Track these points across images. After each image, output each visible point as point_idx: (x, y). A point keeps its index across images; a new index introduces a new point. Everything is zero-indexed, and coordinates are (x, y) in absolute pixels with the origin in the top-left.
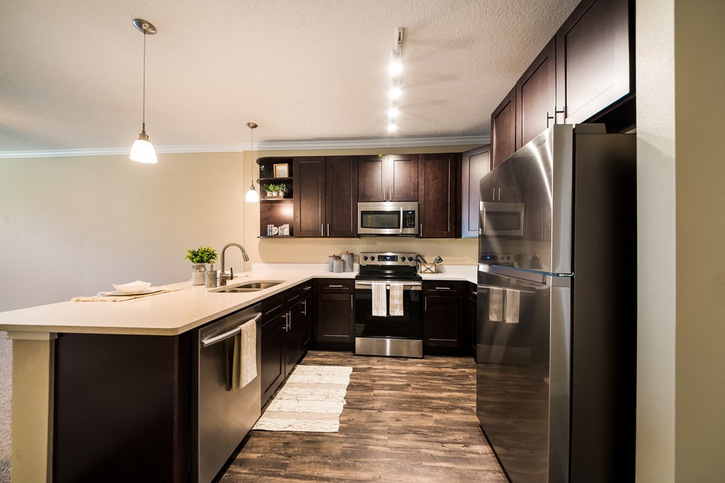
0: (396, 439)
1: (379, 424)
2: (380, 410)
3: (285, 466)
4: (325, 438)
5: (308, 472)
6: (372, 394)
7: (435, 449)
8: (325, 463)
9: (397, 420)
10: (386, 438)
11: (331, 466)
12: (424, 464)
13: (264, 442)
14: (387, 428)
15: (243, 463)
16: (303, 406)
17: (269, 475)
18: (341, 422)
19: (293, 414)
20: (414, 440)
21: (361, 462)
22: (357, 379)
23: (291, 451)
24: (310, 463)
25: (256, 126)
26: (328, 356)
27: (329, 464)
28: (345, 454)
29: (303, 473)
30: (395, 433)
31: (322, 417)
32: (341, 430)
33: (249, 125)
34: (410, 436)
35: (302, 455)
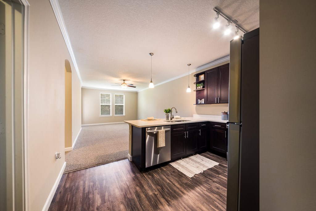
0: (209, 192)
1: (208, 185)
2: (214, 182)
3: (168, 176)
4: (185, 177)
5: (172, 181)
6: (217, 175)
7: (222, 206)
8: (178, 182)
9: (217, 188)
10: (205, 190)
11: (179, 184)
12: (211, 206)
13: (170, 168)
14: (209, 188)
15: (162, 170)
16: (187, 166)
17: (164, 175)
18: (194, 176)
19: (183, 166)
20: (216, 198)
21: (188, 189)
22: (217, 168)
23: (173, 174)
24: (175, 179)
25: (190, 65)
26: (214, 156)
27: (179, 183)
28: (186, 184)
29: (171, 180)
30: (211, 191)
31: (190, 171)
32: (192, 178)
33: (188, 65)
34: (216, 196)
35: (175, 176)
